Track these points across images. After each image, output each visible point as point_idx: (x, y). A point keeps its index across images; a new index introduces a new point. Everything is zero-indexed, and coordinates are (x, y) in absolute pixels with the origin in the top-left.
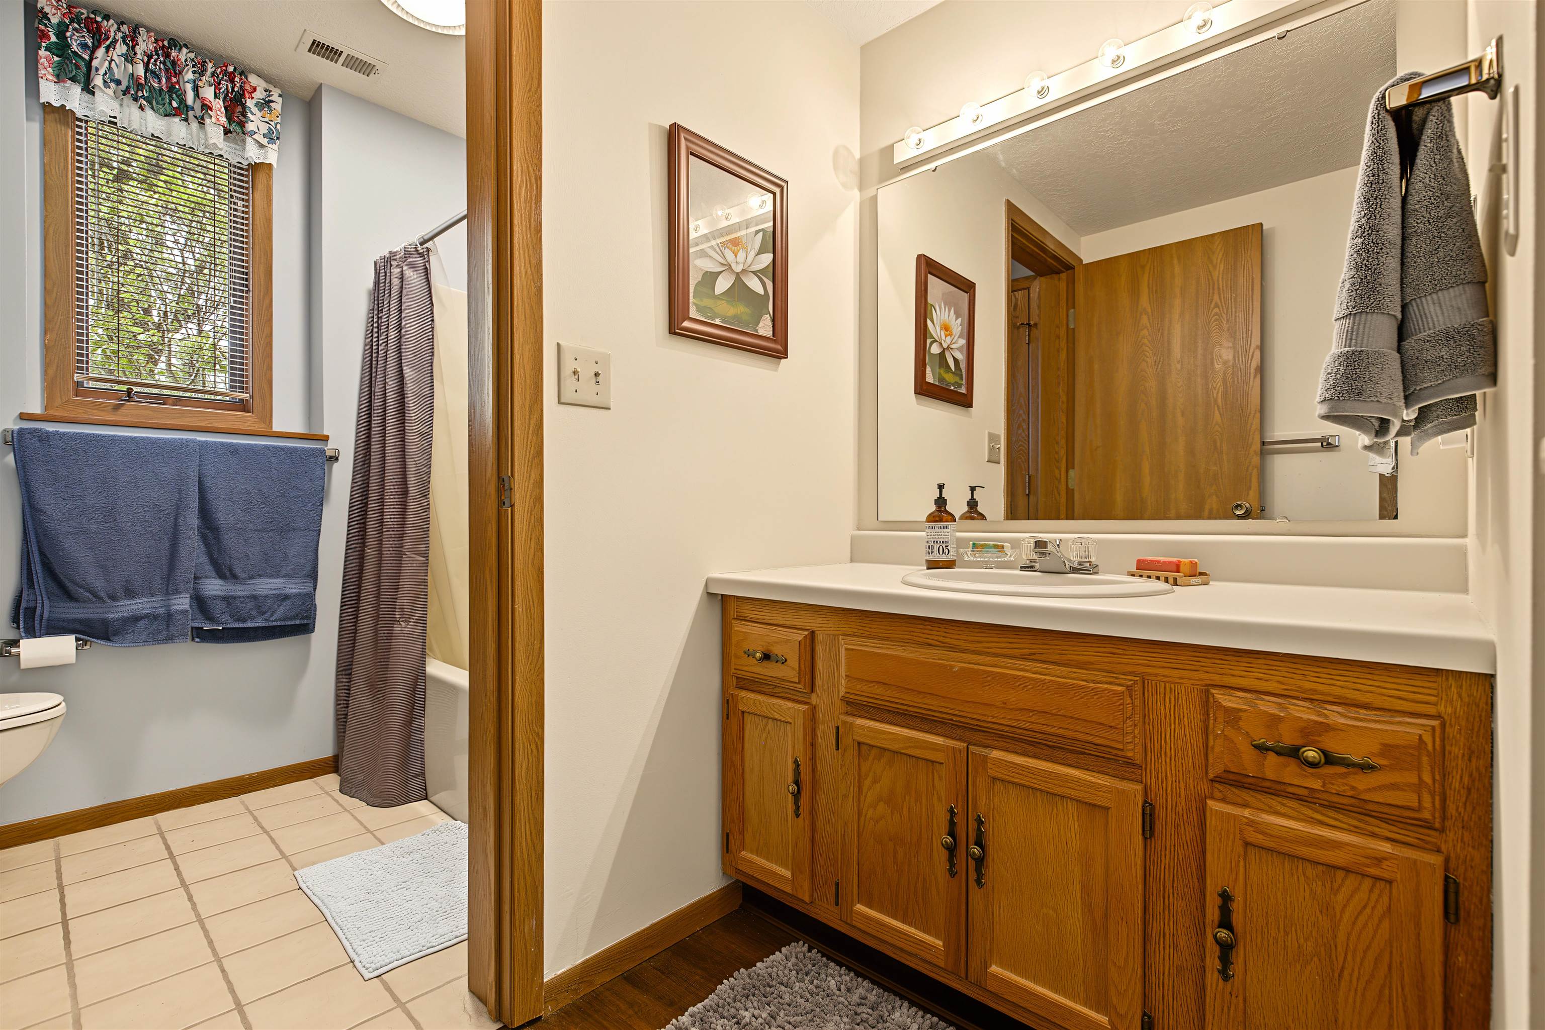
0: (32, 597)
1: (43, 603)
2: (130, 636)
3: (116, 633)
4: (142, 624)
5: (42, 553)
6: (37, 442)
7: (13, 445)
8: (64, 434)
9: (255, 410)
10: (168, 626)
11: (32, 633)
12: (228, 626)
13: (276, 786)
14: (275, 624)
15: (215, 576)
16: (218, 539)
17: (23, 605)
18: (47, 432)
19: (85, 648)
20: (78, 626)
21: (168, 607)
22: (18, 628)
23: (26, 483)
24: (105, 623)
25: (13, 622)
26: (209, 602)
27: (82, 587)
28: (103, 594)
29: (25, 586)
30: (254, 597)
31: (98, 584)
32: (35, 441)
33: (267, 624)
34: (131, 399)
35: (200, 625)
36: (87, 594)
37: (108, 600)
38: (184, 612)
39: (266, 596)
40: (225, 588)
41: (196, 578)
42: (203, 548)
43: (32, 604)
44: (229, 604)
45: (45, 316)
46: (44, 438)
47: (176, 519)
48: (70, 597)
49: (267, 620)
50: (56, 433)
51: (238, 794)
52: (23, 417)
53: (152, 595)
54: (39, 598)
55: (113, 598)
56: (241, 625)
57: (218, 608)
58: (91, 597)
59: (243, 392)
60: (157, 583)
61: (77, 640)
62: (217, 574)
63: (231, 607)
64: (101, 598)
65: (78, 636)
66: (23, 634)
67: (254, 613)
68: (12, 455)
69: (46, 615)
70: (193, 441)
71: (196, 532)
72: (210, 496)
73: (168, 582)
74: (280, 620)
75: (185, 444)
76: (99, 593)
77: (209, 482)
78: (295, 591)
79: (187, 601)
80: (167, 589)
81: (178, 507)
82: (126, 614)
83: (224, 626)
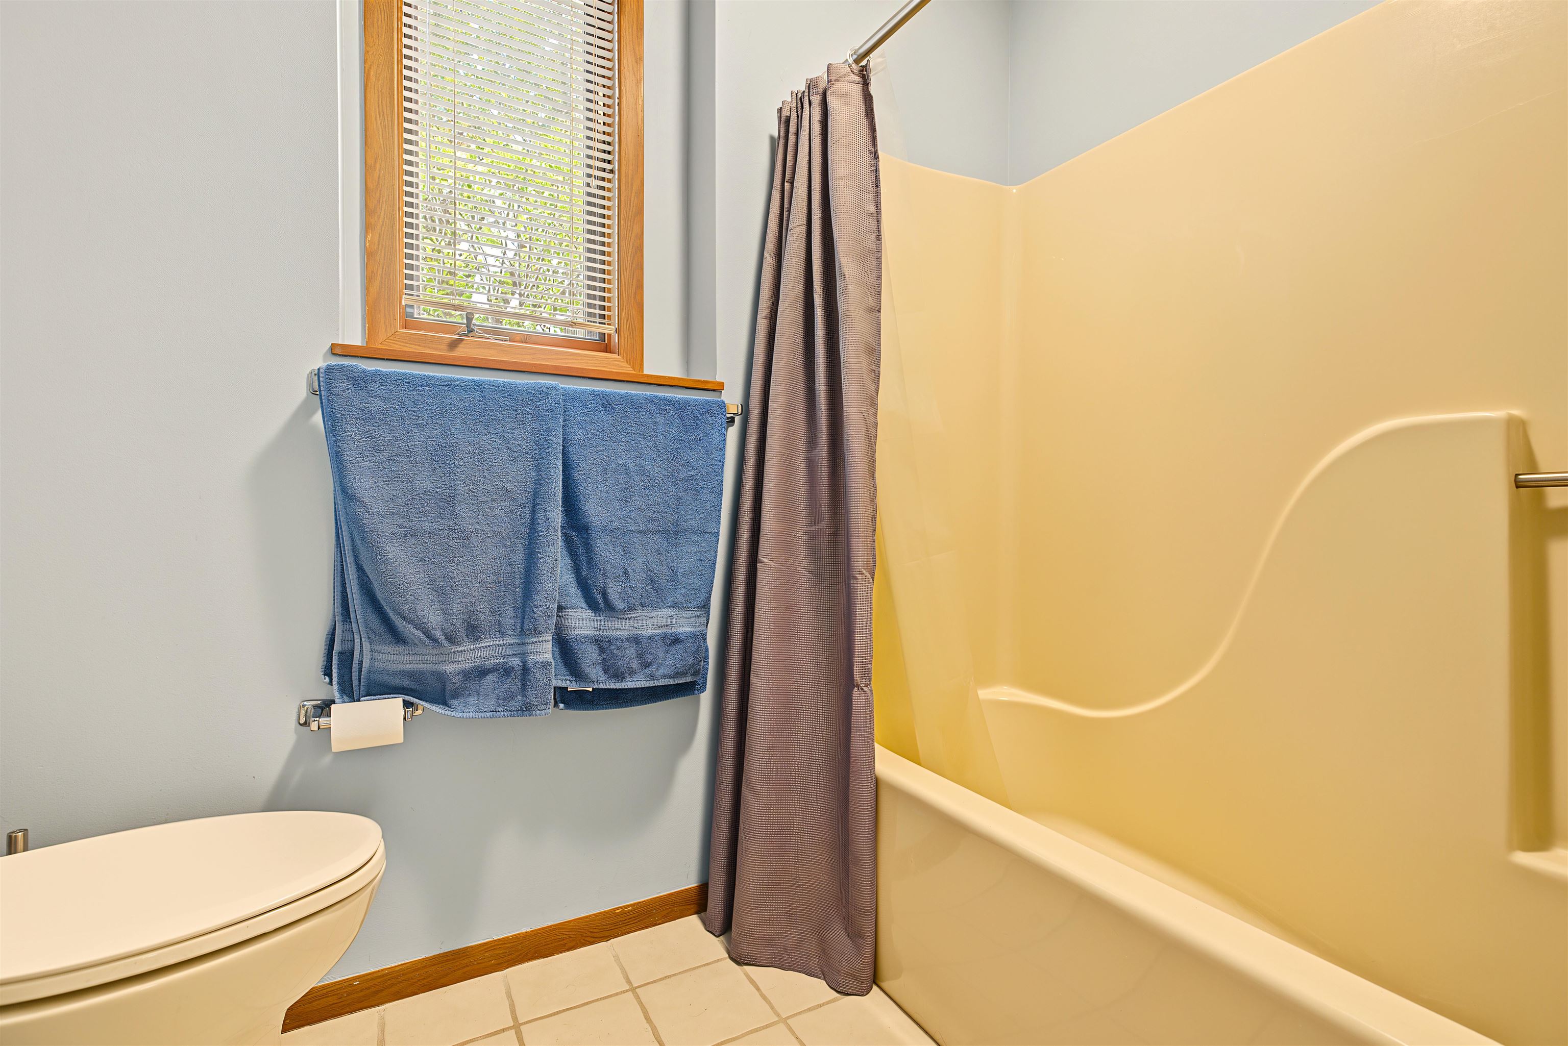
0: (348, 636)
1: (361, 644)
2: (472, 700)
3: (456, 695)
4: (491, 678)
5: (360, 568)
6: (350, 386)
7: (321, 396)
8: (387, 375)
9: (622, 351)
10: (524, 687)
11: (350, 693)
12: (602, 686)
13: (656, 925)
14: (662, 682)
15: (584, 605)
16: (588, 547)
17: (337, 648)
18: (364, 371)
19: (417, 713)
20: (406, 683)
21: (523, 655)
22: (331, 683)
23: (337, 453)
24: (441, 677)
25: (325, 675)
26: (574, 645)
27: (410, 622)
28: (438, 634)
29: (338, 618)
30: (636, 640)
31: (433, 618)
32: (347, 385)
33: (651, 684)
34: (471, 334)
35: (564, 685)
36: (418, 633)
37: (445, 643)
38: (545, 665)
39: (651, 638)
40: (595, 625)
41: (560, 608)
42: (568, 560)
43: (348, 646)
44: (602, 650)
45: (366, 205)
46: (360, 381)
47: (533, 512)
48: (397, 637)
49: (652, 677)
50: (376, 373)
51: (607, 938)
52: (336, 350)
53: (502, 634)
54: (357, 638)
55: (452, 639)
56: (618, 686)
57: (589, 657)
58: (422, 636)
59: (604, 324)
60: (509, 617)
61: (407, 704)
62: (586, 602)
63: (604, 655)
64: (435, 640)
65: (408, 698)
66: (337, 695)
67: (635, 665)
68: (320, 412)
69: (366, 664)
70: (554, 388)
71: (560, 534)
72: (576, 475)
73: (524, 613)
74: (670, 677)
75: (544, 393)
76: (433, 632)
77: (576, 455)
78: (688, 629)
79: (549, 646)
80: (522, 627)
81: (536, 494)
82: (468, 665)
83: (596, 686)
